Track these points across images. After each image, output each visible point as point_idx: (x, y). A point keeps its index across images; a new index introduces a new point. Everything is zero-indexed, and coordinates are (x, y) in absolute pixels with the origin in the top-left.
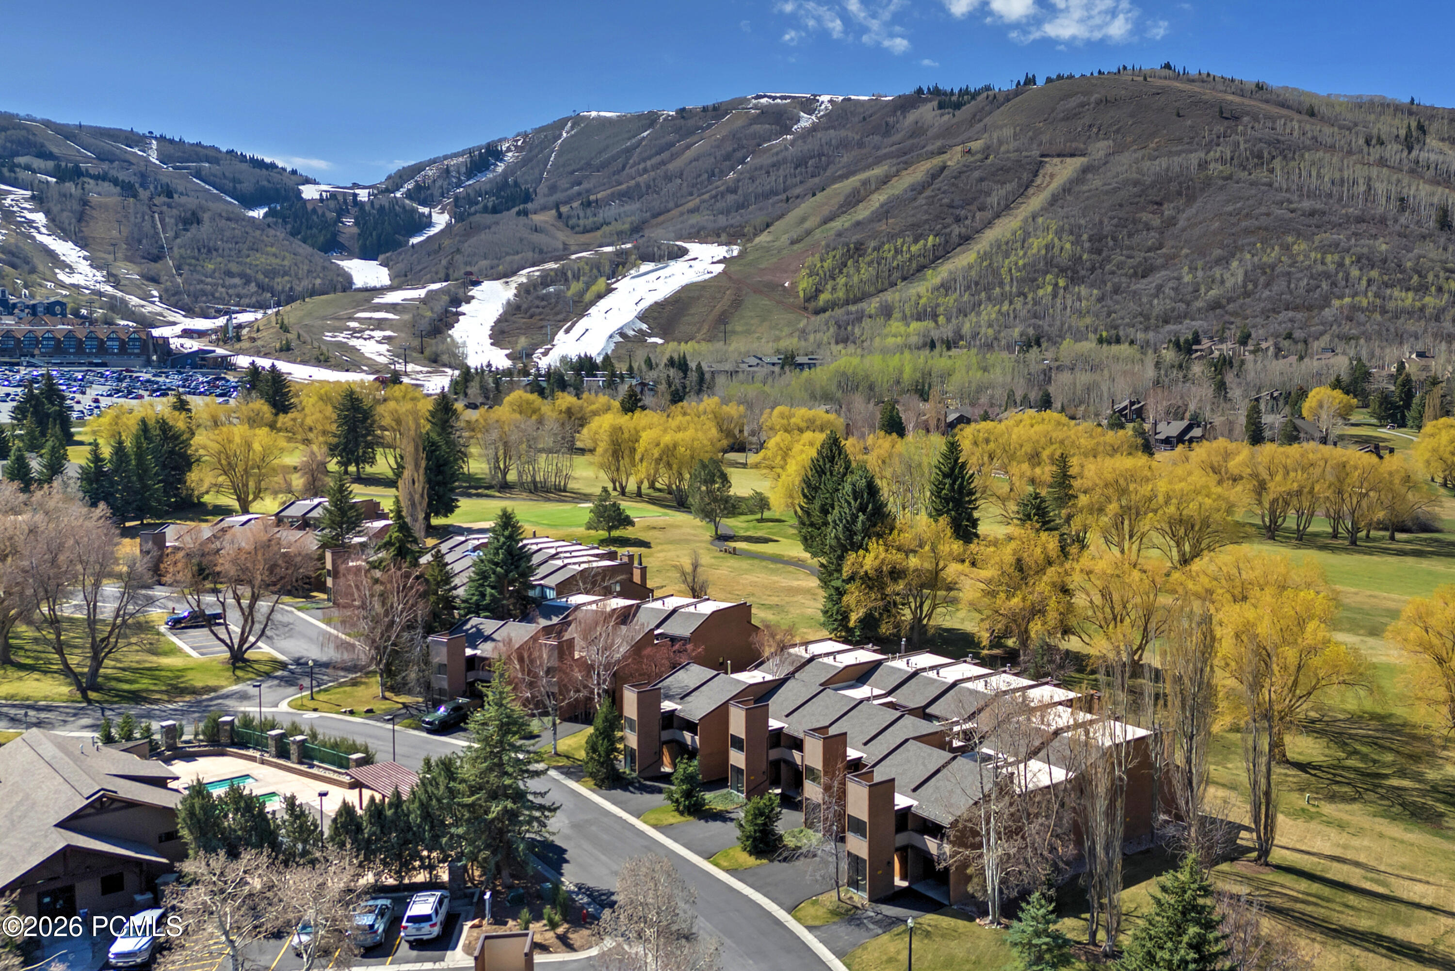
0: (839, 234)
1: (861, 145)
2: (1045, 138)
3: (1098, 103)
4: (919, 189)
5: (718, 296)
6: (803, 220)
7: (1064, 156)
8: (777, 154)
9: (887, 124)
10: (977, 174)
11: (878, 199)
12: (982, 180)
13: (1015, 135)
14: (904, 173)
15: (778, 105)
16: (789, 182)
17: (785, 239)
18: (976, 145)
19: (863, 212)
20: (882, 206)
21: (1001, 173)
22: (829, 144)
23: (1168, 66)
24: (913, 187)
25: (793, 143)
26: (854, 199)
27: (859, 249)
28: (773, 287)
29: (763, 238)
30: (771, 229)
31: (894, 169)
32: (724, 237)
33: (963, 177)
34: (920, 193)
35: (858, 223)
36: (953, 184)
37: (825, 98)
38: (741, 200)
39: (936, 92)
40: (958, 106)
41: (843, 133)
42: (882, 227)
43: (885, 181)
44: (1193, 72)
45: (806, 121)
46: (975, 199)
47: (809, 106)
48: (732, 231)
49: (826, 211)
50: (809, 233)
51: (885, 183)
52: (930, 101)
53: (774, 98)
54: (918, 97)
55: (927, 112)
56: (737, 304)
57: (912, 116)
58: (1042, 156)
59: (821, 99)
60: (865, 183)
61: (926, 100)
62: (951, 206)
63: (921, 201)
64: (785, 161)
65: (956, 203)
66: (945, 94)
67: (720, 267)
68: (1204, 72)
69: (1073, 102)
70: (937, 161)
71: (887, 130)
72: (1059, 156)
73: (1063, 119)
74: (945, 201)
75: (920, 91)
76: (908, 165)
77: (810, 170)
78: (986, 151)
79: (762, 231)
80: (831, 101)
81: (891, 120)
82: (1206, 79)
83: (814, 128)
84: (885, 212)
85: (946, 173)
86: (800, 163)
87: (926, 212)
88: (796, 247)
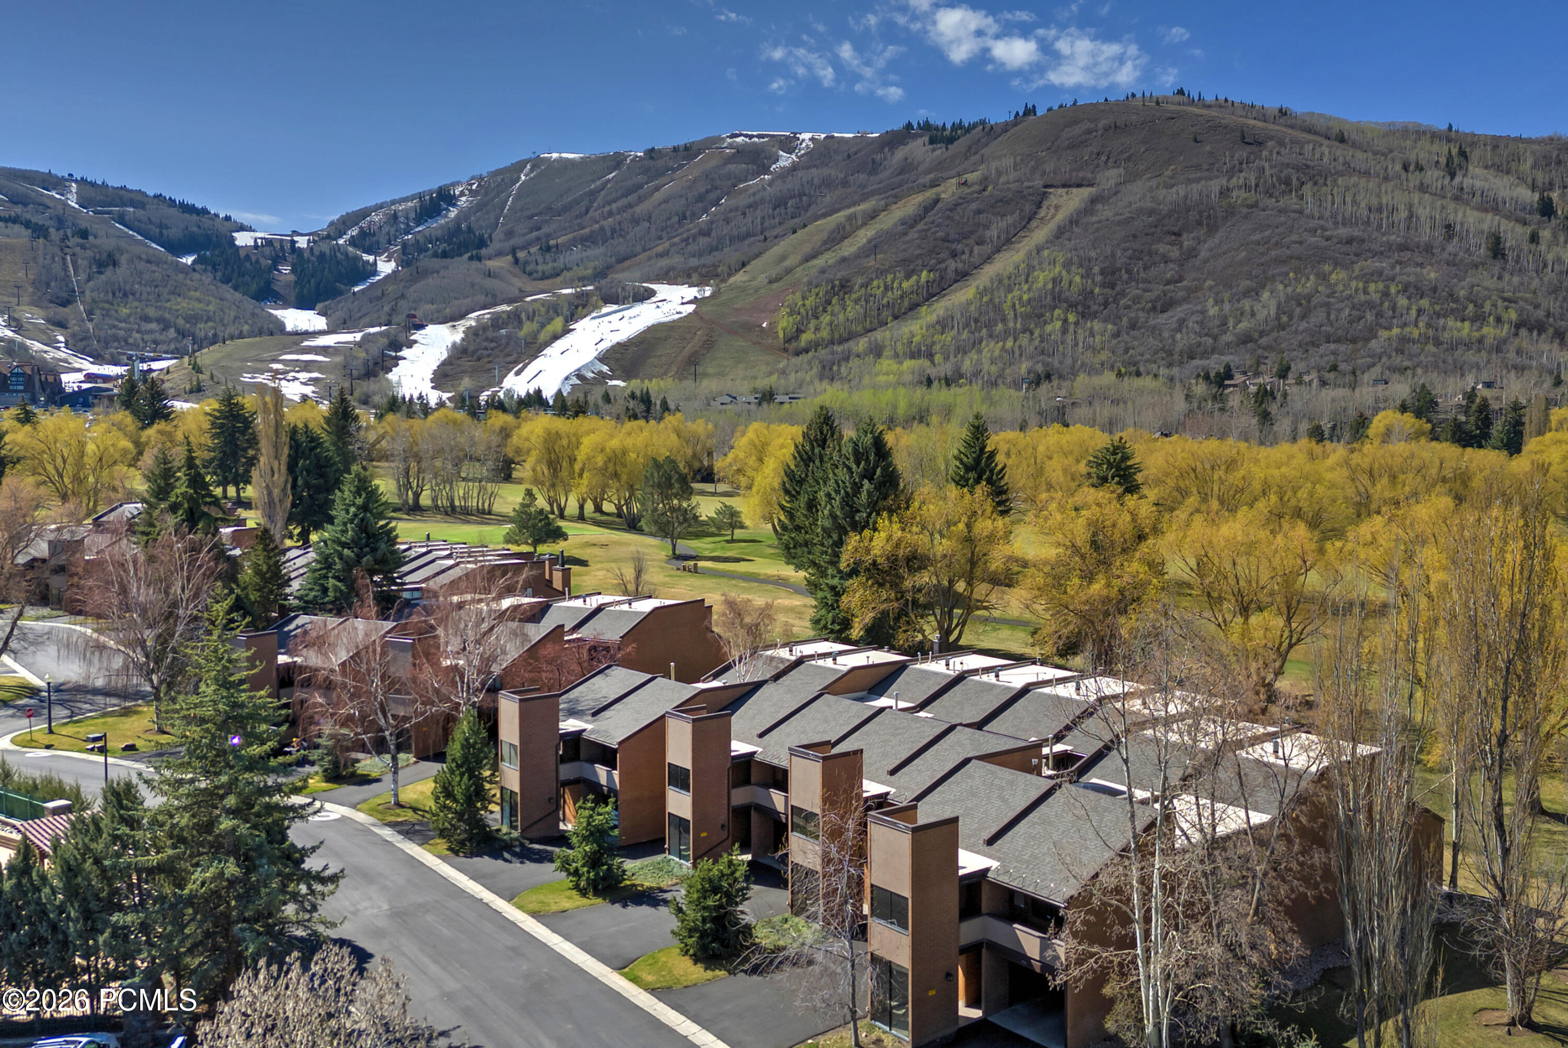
0: (823, 271)
1: (845, 184)
2: (1049, 167)
3: (1107, 129)
4: (909, 223)
5: (688, 336)
6: (783, 258)
7: (1070, 186)
8: (754, 194)
9: (873, 161)
10: (974, 206)
11: (865, 235)
12: (979, 212)
13: (1015, 164)
14: (894, 207)
15: (755, 143)
16: (767, 224)
17: (762, 279)
18: (971, 177)
19: (849, 248)
20: (869, 241)
21: (1001, 204)
22: (810, 183)
23: (1181, 92)
24: (903, 222)
25: (770, 184)
26: (839, 236)
27: (845, 286)
28: (749, 329)
29: (739, 278)
30: (748, 268)
31: (883, 203)
32: (695, 277)
33: (959, 209)
34: (912, 227)
35: (844, 260)
36: (948, 218)
37: (806, 136)
38: (715, 243)
39: (926, 127)
40: (951, 140)
41: (825, 172)
42: (871, 262)
43: (872, 216)
44: (1209, 98)
45: (785, 160)
46: (972, 232)
47: (789, 144)
48: (704, 271)
49: (808, 248)
50: (789, 271)
51: (873, 218)
52: (921, 136)
53: (751, 137)
54: (906, 133)
55: (918, 148)
56: (709, 345)
57: (900, 153)
58: (1046, 186)
59: (802, 137)
60: (850, 218)
61: (916, 136)
62: (945, 240)
63: (913, 234)
64: (762, 201)
65: (951, 237)
66: (937, 129)
67: (691, 308)
68: (1221, 98)
69: (1078, 130)
70: (930, 194)
71: (874, 168)
72: (1064, 186)
73: (1068, 148)
74: (941, 234)
75: (909, 126)
76: (897, 198)
77: (789, 210)
78: (984, 182)
79: (737, 271)
80: (812, 139)
81: (878, 157)
82: (1225, 104)
83: (794, 168)
84: (873, 247)
85: (939, 205)
86: (779, 203)
87: (919, 247)
88: (775, 286)
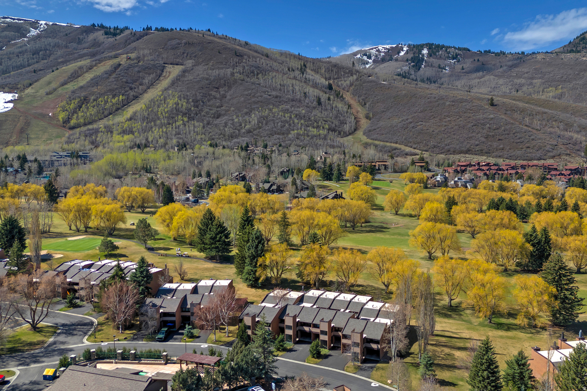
0: (73, 92)
1: (66, 47)
2: (165, 56)
3: (186, 44)
4: (109, 73)
6: (49, 83)
7: (173, 64)
8: (21, 47)
9: (79, 38)
10: (136, 69)
11: (88, 76)
12: (139, 72)
13: (150, 53)
14: (99, 65)
15: (16, 22)
16: (30, 61)
17: (42, 92)
18: (133, 55)
19: (82, 81)
20: (92, 80)
21: (148, 69)
22: (49, 44)
23: (209, 30)
24: (106, 73)
25: (28, 42)
26: (75, 76)
27: (85, 100)
28: (44, 116)
29: (29, 91)
30: (33, 86)
31: (94, 63)
33: (130, 69)
34: (110, 75)
35: (81, 87)
36: (126, 73)
37: (43, 22)
38: (5, 69)
39: (102, 27)
40: (115, 35)
41: (56, 40)
42: (95, 89)
43: (90, 68)
44: (220, 34)
45: (34, 32)
46: (137, 80)
47: (35, 25)
48: (10, 86)
49: (62, 80)
50: (55, 90)
52: (100, 30)
53: (14, 19)
54: (93, 28)
55: (99, 35)
57: (91, 37)
58: (164, 63)
59: (41, 22)
60: (81, 68)
61: (97, 30)
62: (127, 82)
63: (112, 79)
64: (26, 51)
65: (129, 81)
66: (107, 28)
67: (11, 105)
68: (225, 34)
69: (174, 42)
70: (116, 61)
71: (80, 42)
72: (171, 64)
73: (171, 49)
74: (124, 80)
75: (94, 25)
76: (100, 61)
77: (41, 56)
78: (138, 59)
79: (29, 87)
80: (45, 24)
81: (81, 37)
83: (38, 36)
84: (95, 82)
85: (121, 67)
86: (35, 52)
87: (116, 84)
88: (50, 96)
